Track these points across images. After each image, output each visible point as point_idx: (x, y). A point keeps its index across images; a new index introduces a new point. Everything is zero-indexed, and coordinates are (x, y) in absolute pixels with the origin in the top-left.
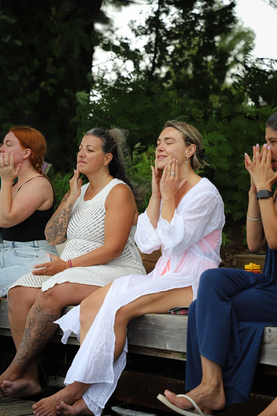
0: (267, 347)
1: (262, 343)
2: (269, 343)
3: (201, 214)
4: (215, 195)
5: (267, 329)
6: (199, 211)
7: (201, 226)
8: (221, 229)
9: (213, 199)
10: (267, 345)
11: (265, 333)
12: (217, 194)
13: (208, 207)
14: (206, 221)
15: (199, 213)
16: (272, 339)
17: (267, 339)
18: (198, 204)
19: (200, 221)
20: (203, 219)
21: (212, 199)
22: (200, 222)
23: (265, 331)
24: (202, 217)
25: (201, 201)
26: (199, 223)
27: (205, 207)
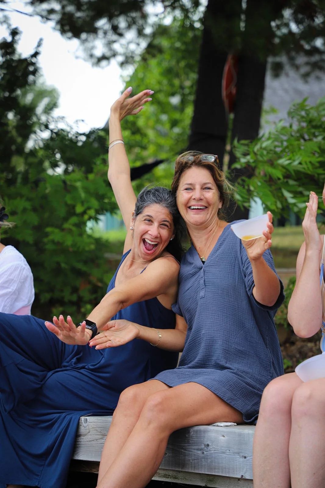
0: (82, 440)
1: (77, 435)
2: (85, 435)
3: (10, 288)
4: (24, 266)
5: (83, 418)
6: (6, 285)
7: (10, 303)
8: (29, 305)
9: (22, 271)
10: (82, 437)
11: (81, 424)
12: (25, 265)
13: (18, 280)
14: (15, 297)
15: (7, 288)
16: (88, 431)
17: (82, 430)
18: (6, 276)
19: (8, 296)
20: (12, 294)
21: (20, 270)
22: (8, 299)
23: (80, 421)
24: (10, 292)
25: (8, 273)
26: (6, 300)
27: (14, 281)
